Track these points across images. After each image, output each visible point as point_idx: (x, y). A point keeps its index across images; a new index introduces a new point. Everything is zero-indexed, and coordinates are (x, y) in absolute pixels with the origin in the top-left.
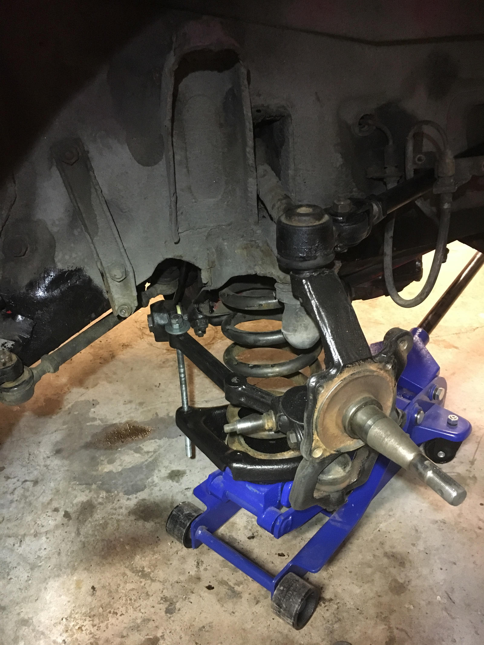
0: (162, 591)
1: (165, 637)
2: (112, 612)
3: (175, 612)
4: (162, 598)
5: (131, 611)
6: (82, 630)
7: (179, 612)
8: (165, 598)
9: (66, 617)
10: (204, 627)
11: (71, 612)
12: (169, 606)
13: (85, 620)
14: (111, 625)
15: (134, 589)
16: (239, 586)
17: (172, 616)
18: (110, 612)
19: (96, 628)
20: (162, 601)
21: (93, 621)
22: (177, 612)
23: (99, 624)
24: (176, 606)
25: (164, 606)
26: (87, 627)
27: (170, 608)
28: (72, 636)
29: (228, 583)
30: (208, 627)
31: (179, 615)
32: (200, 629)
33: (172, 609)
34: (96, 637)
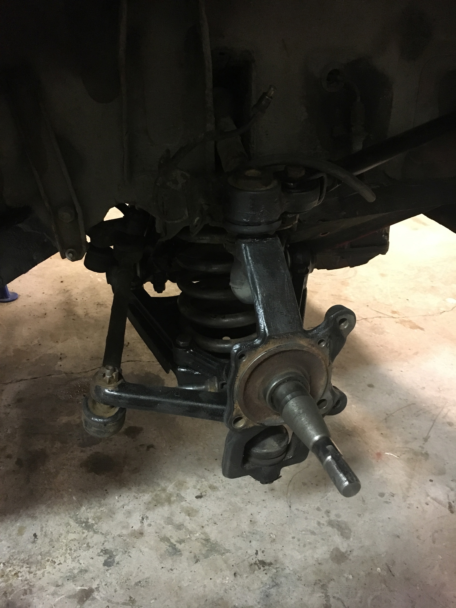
0: (103, 544)
1: (100, 589)
2: (50, 560)
3: (113, 565)
4: (102, 551)
5: (69, 561)
6: (18, 577)
7: (118, 565)
8: (105, 551)
9: (4, 562)
10: (140, 582)
11: (10, 558)
12: (108, 558)
13: (22, 566)
14: (47, 573)
15: (75, 539)
16: (181, 544)
17: (110, 569)
18: (48, 561)
19: (32, 575)
20: (102, 553)
21: (30, 567)
22: (115, 564)
23: (36, 571)
24: (115, 559)
25: (102, 559)
26: (23, 573)
27: (109, 560)
28: (6, 581)
29: (170, 540)
30: (144, 582)
31: (117, 568)
32: (136, 584)
33: (110, 562)
34: (31, 584)
